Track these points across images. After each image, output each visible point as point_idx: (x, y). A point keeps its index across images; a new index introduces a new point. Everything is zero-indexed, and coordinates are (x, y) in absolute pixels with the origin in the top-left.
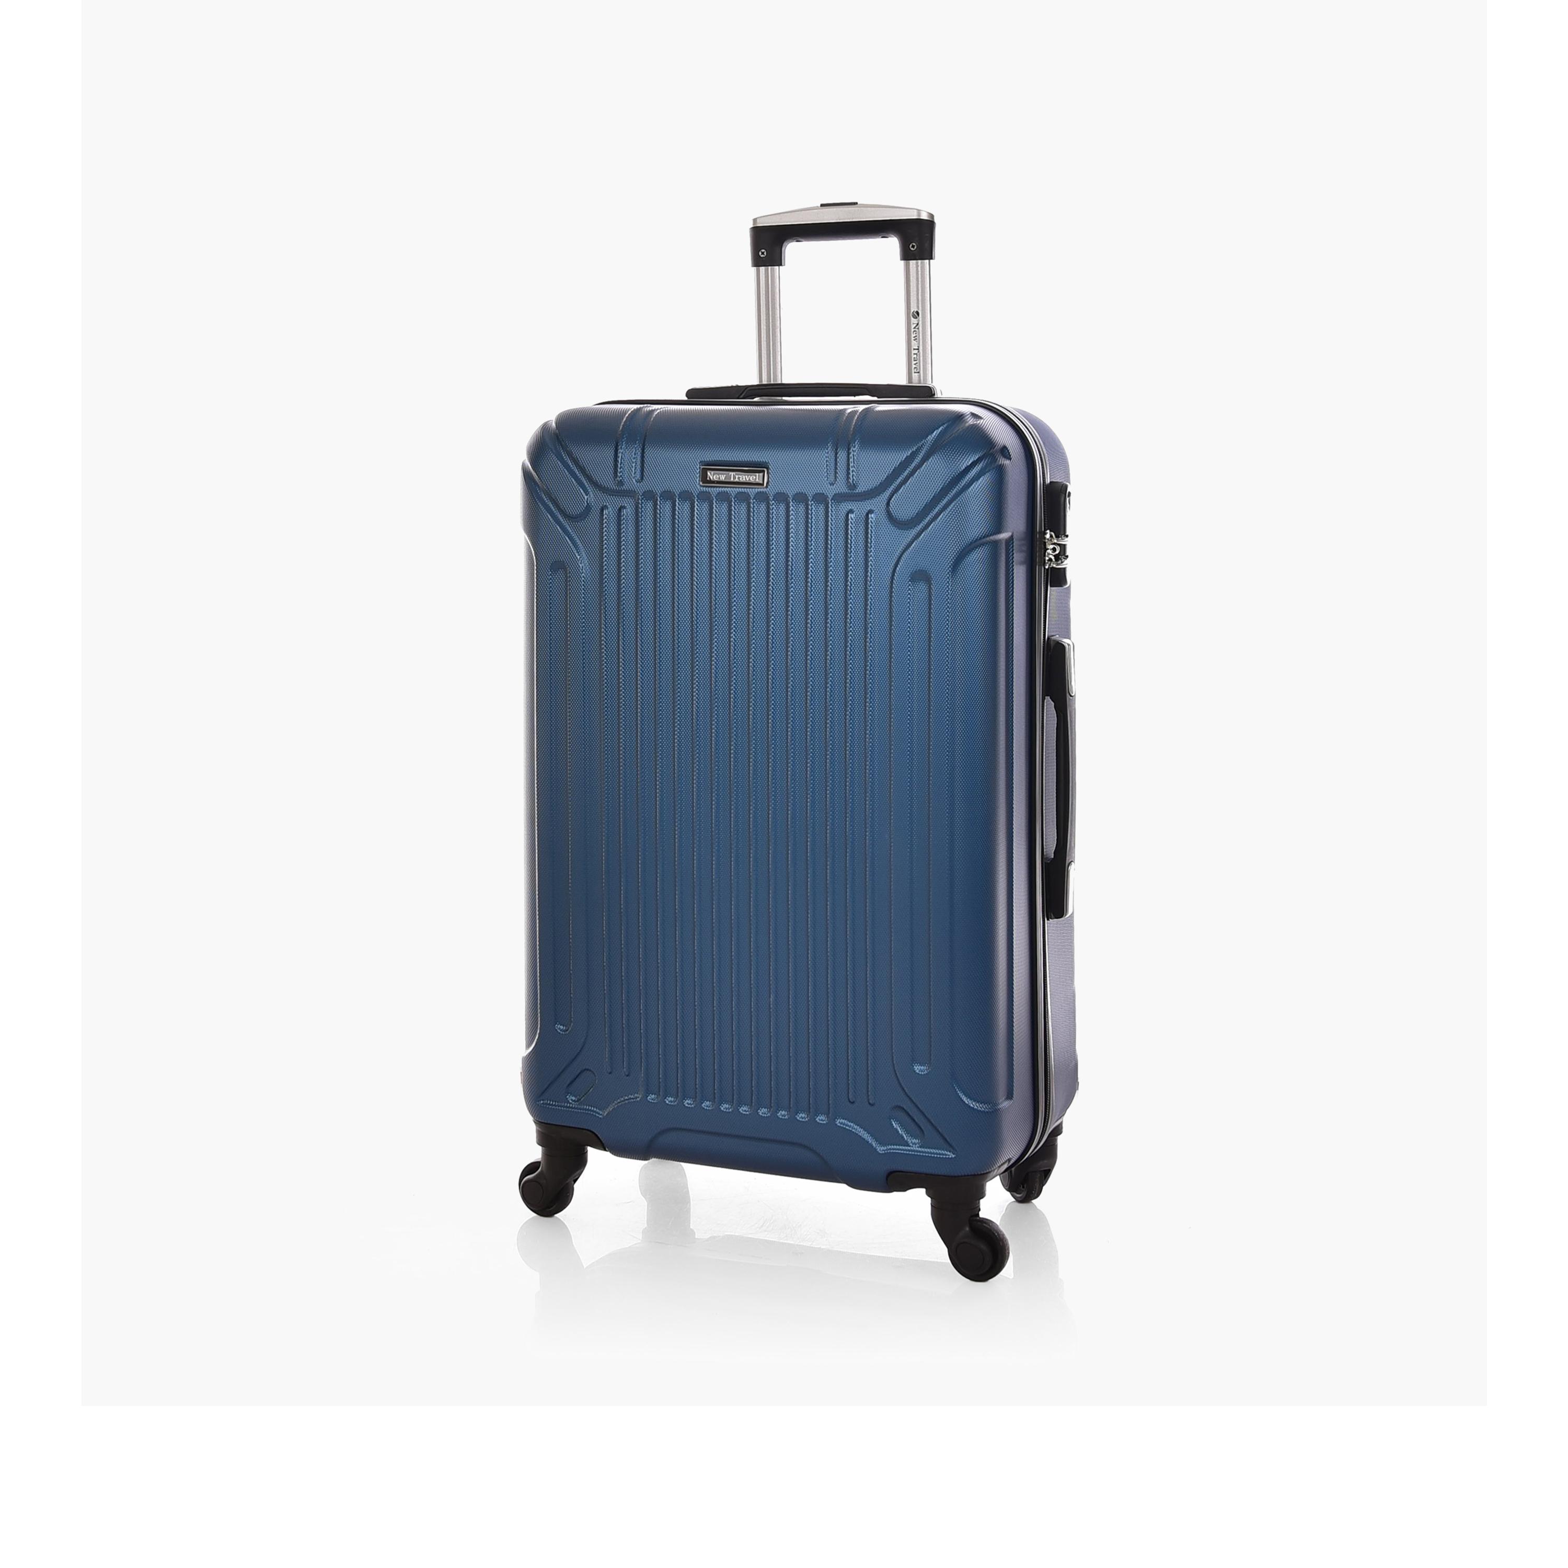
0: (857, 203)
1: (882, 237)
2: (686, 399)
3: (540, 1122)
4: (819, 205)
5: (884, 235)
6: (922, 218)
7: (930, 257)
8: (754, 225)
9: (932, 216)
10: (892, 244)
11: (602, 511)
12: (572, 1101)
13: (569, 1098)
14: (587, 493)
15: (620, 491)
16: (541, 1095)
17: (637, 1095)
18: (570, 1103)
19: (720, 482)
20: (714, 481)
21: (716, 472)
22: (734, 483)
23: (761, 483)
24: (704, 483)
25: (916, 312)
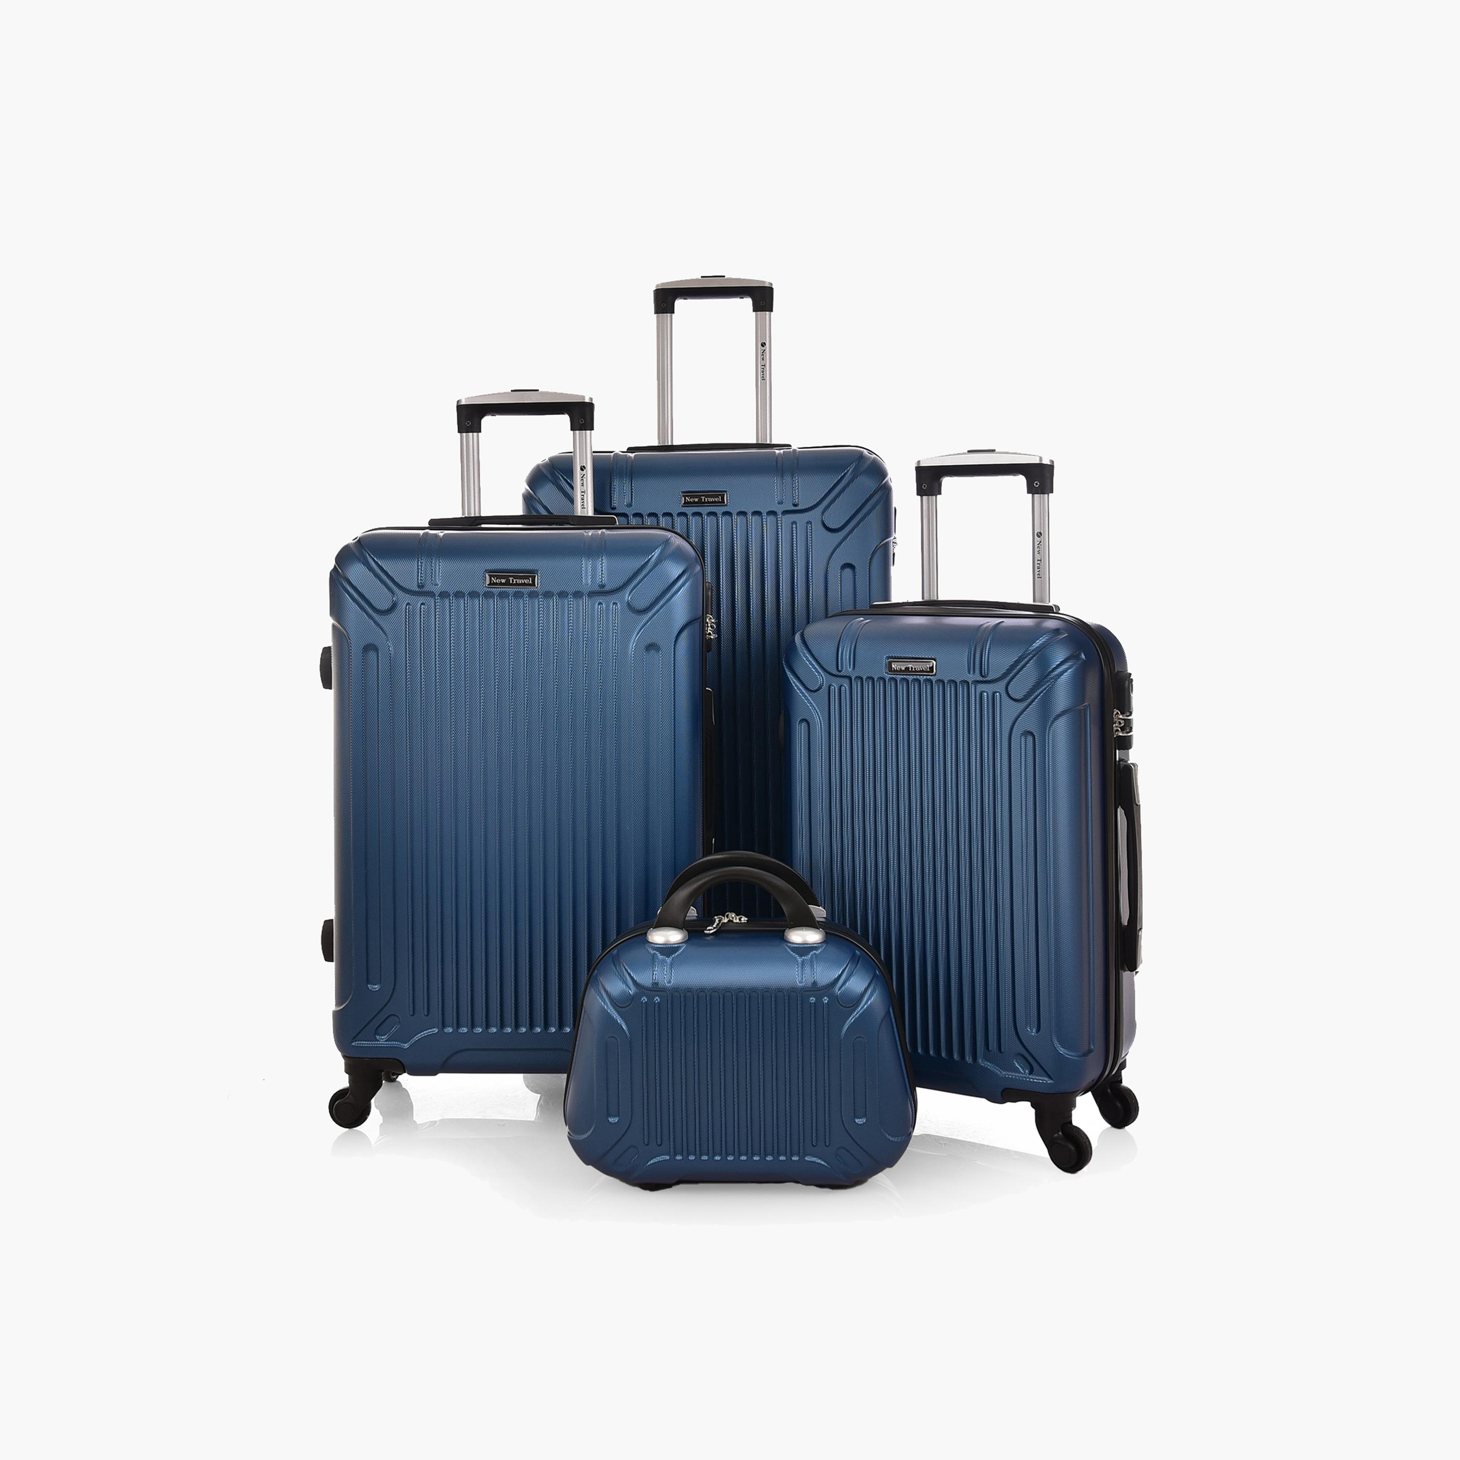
1: (556, 415)
2: (428, 526)
5: (558, 413)
6: (587, 401)
7: (592, 428)
9: (595, 399)
10: (564, 420)
11: (406, 606)
12: (382, 1040)
13: (378, 1037)
14: (393, 594)
15: (421, 592)
16: (354, 1039)
17: (435, 1029)
18: (378, 1041)
19: (501, 584)
20: (496, 584)
21: (498, 577)
22: (512, 585)
23: (533, 584)
24: (488, 585)
25: (584, 467)
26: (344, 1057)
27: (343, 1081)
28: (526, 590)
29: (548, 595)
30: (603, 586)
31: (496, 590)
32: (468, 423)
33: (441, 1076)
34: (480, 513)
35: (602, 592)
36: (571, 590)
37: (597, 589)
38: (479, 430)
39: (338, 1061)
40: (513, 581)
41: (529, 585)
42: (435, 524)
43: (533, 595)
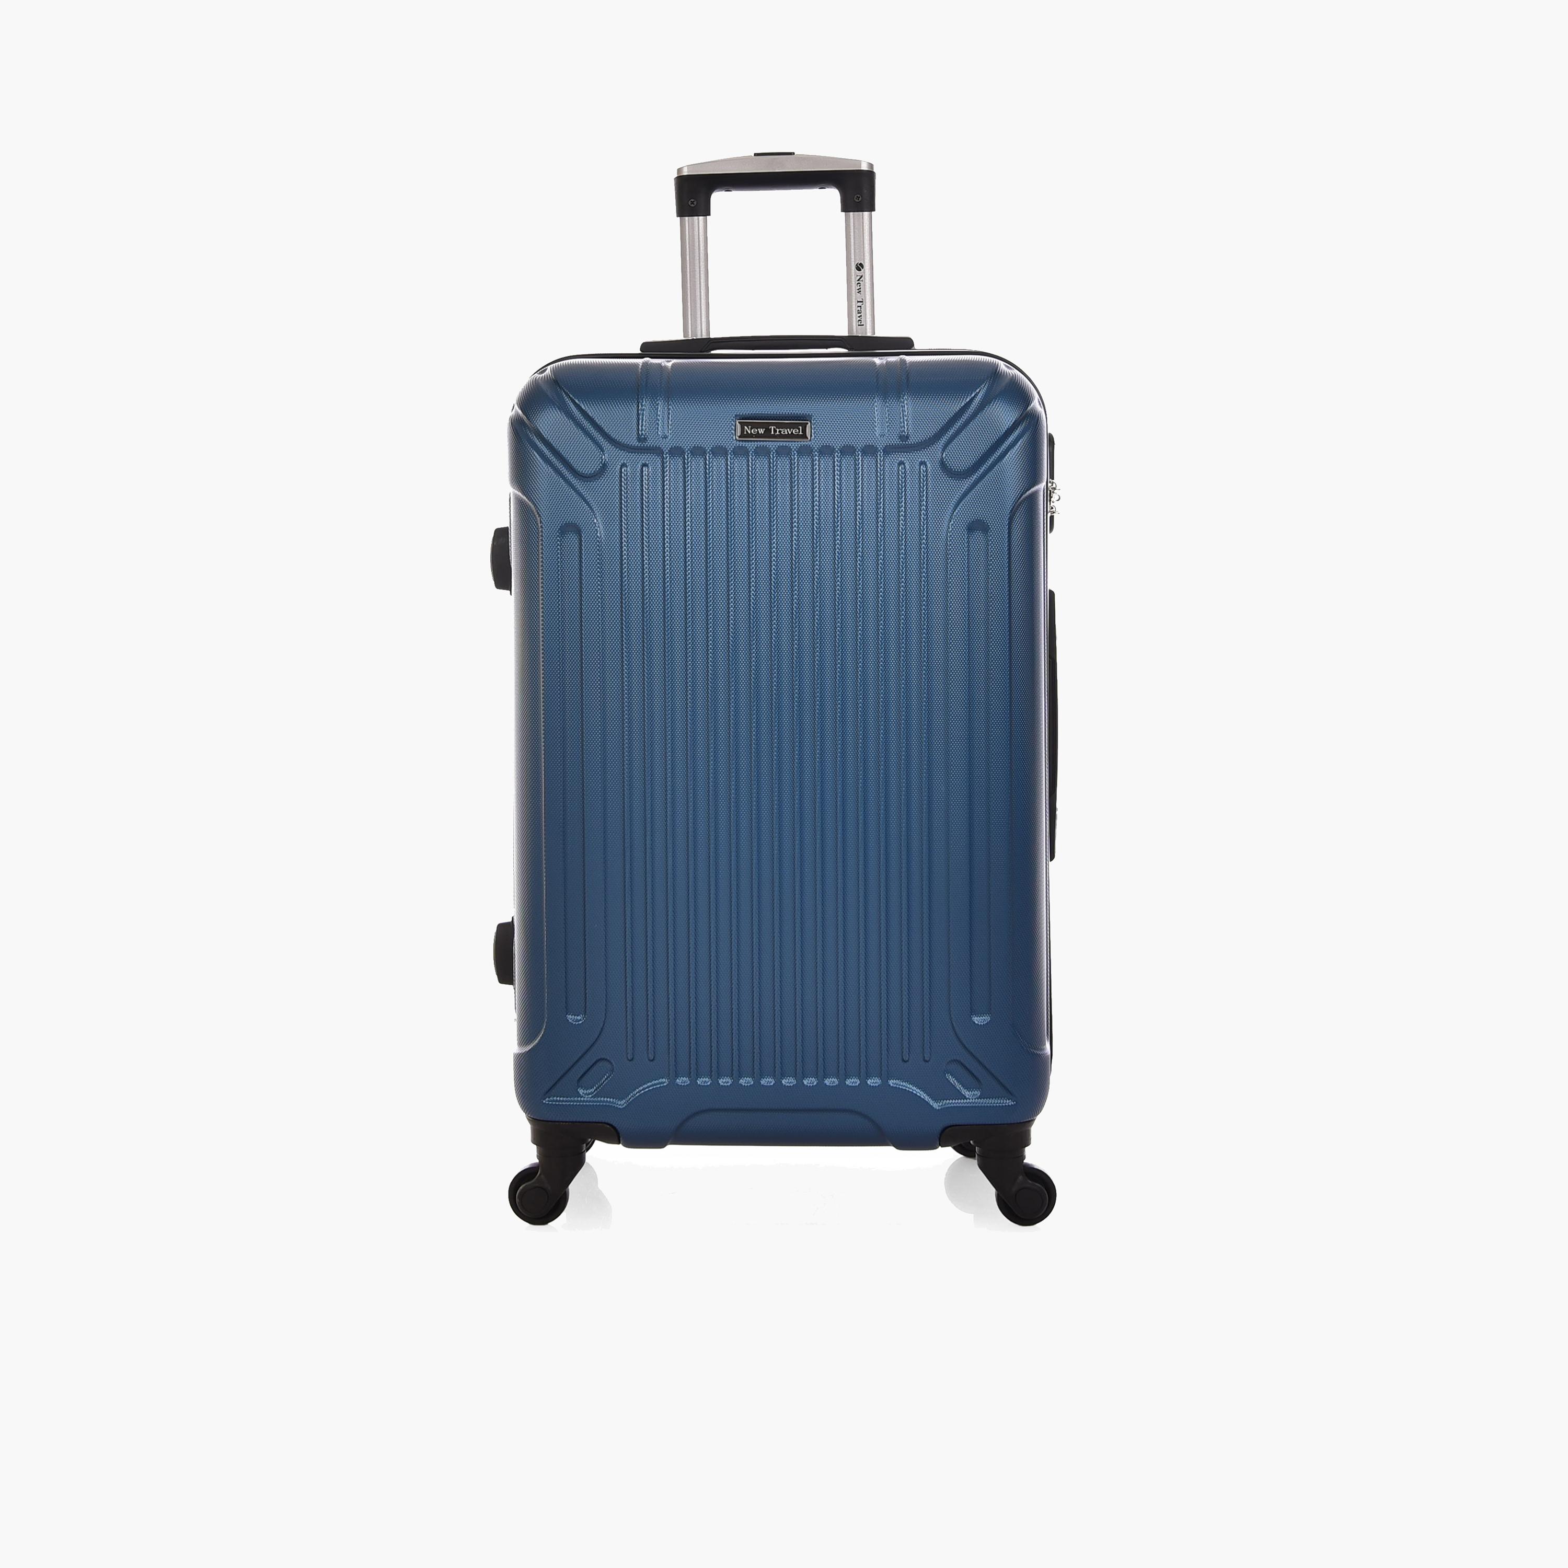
0: (794, 153)
1: (820, 188)
2: (640, 352)
3: (533, 1118)
4: (753, 155)
5: (822, 185)
6: (862, 169)
7: (872, 208)
8: (678, 174)
9: (871, 165)
10: (832, 195)
11: (621, 469)
12: (585, 1095)
13: (581, 1091)
14: (602, 450)
15: (642, 448)
16: (548, 1093)
17: (664, 1080)
18: (582, 1097)
19: (758, 435)
20: (751, 435)
21: (754, 426)
22: (774, 436)
23: (804, 436)
24: (739, 437)
25: (861, 264)
26: (534, 1120)
27: (529, 1156)
28: (794, 445)
29: (827, 451)
30: (904, 438)
31: (751, 445)
32: (692, 203)
33: (670, 1148)
34: (708, 332)
35: (904, 446)
36: (859, 444)
37: (897, 441)
38: (707, 212)
39: (522, 1127)
40: (775, 431)
41: (798, 436)
42: (650, 349)
43: (806, 451)
